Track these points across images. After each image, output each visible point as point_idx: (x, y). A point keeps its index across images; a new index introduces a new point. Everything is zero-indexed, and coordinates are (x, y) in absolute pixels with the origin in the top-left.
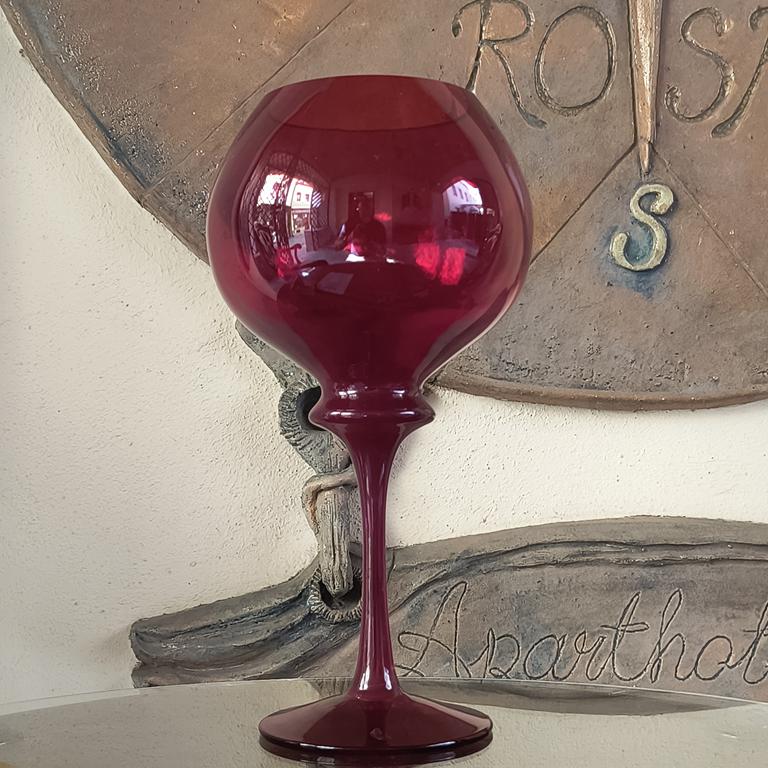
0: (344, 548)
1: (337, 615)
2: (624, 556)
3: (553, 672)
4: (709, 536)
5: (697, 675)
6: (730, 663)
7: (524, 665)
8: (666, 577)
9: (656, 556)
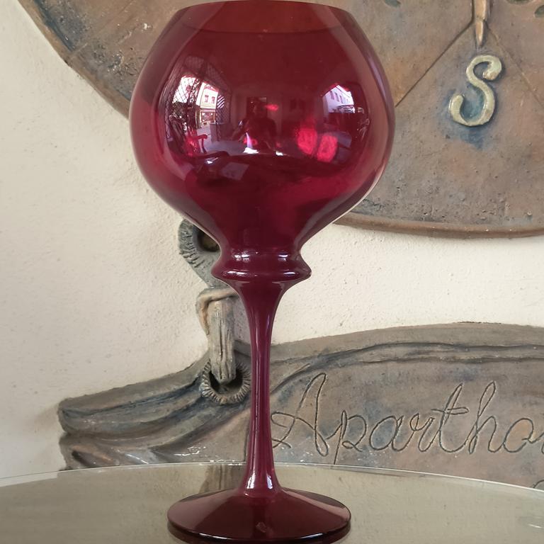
0: (230, 347)
1: (223, 398)
2: (450, 355)
3: (392, 445)
4: (519, 340)
5: (505, 448)
6: (532, 439)
7: (370, 439)
8: (484, 371)
9: (476, 355)
